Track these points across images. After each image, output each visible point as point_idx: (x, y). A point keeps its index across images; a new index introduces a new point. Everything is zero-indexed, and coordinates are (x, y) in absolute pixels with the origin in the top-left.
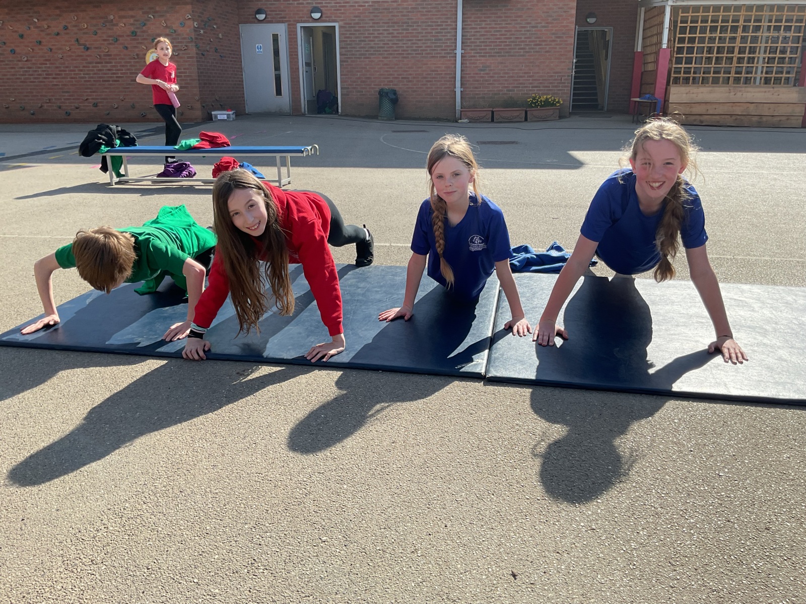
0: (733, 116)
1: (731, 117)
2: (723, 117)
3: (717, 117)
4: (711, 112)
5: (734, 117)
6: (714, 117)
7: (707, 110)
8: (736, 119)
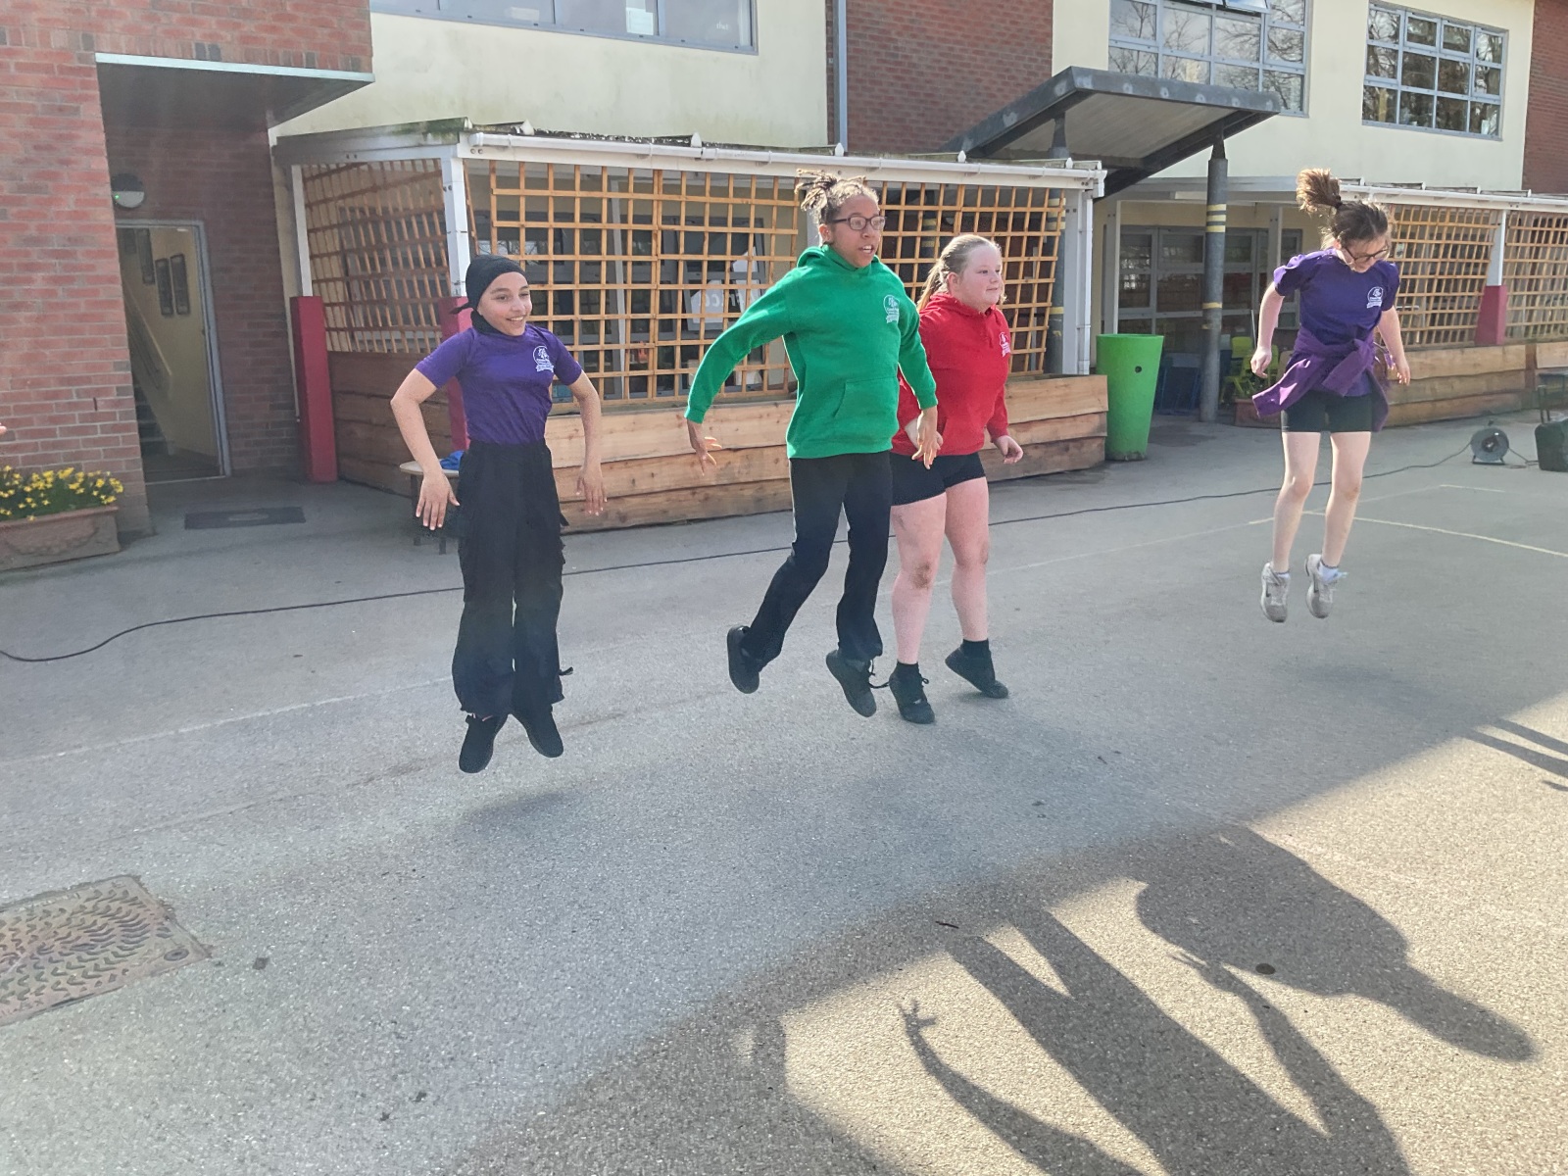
0: (698, 491)
1: (694, 494)
2: (674, 495)
3: (661, 499)
4: (643, 486)
5: (700, 495)
6: (652, 500)
7: (634, 481)
8: (707, 498)
